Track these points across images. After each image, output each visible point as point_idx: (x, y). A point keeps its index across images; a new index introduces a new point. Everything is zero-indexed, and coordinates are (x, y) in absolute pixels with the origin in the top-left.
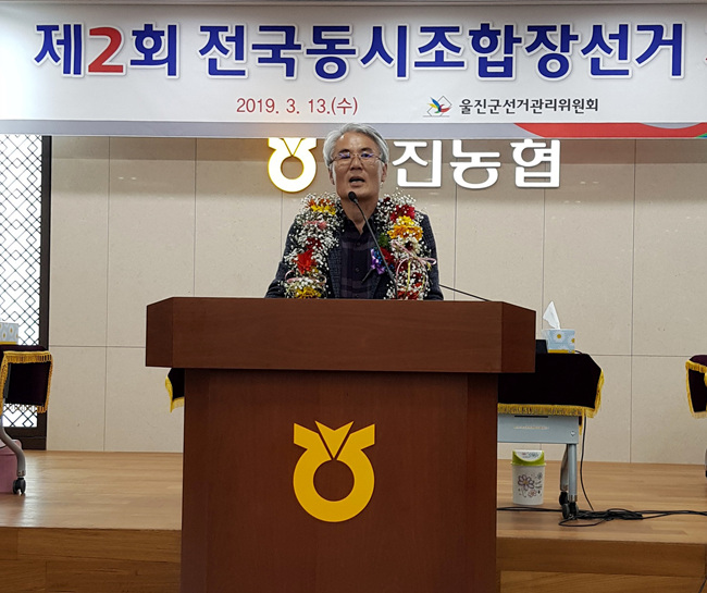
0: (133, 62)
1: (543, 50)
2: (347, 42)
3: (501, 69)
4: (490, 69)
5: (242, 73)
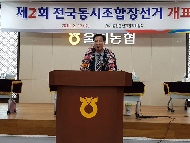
0: (39, 16)
1: (131, 13)
3: (122, 18)
4: (119, 18)
5: (63, 18)
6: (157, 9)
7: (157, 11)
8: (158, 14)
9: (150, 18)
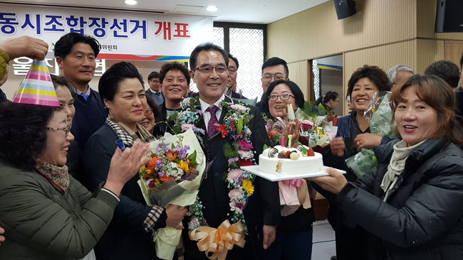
1: (95, 27)
2: (15, 19)
6: (137, 22)
7: (137, 26)
8: (140, 31)
9: (127, 37)
